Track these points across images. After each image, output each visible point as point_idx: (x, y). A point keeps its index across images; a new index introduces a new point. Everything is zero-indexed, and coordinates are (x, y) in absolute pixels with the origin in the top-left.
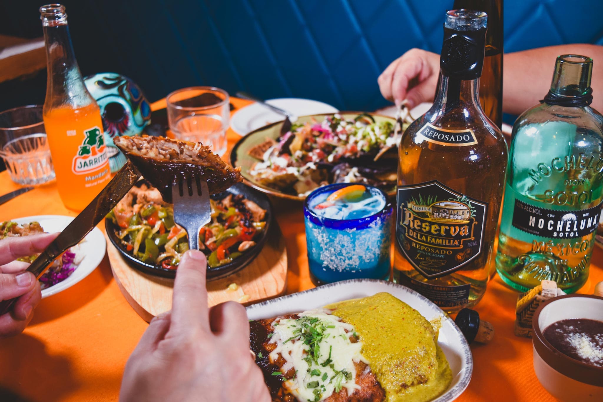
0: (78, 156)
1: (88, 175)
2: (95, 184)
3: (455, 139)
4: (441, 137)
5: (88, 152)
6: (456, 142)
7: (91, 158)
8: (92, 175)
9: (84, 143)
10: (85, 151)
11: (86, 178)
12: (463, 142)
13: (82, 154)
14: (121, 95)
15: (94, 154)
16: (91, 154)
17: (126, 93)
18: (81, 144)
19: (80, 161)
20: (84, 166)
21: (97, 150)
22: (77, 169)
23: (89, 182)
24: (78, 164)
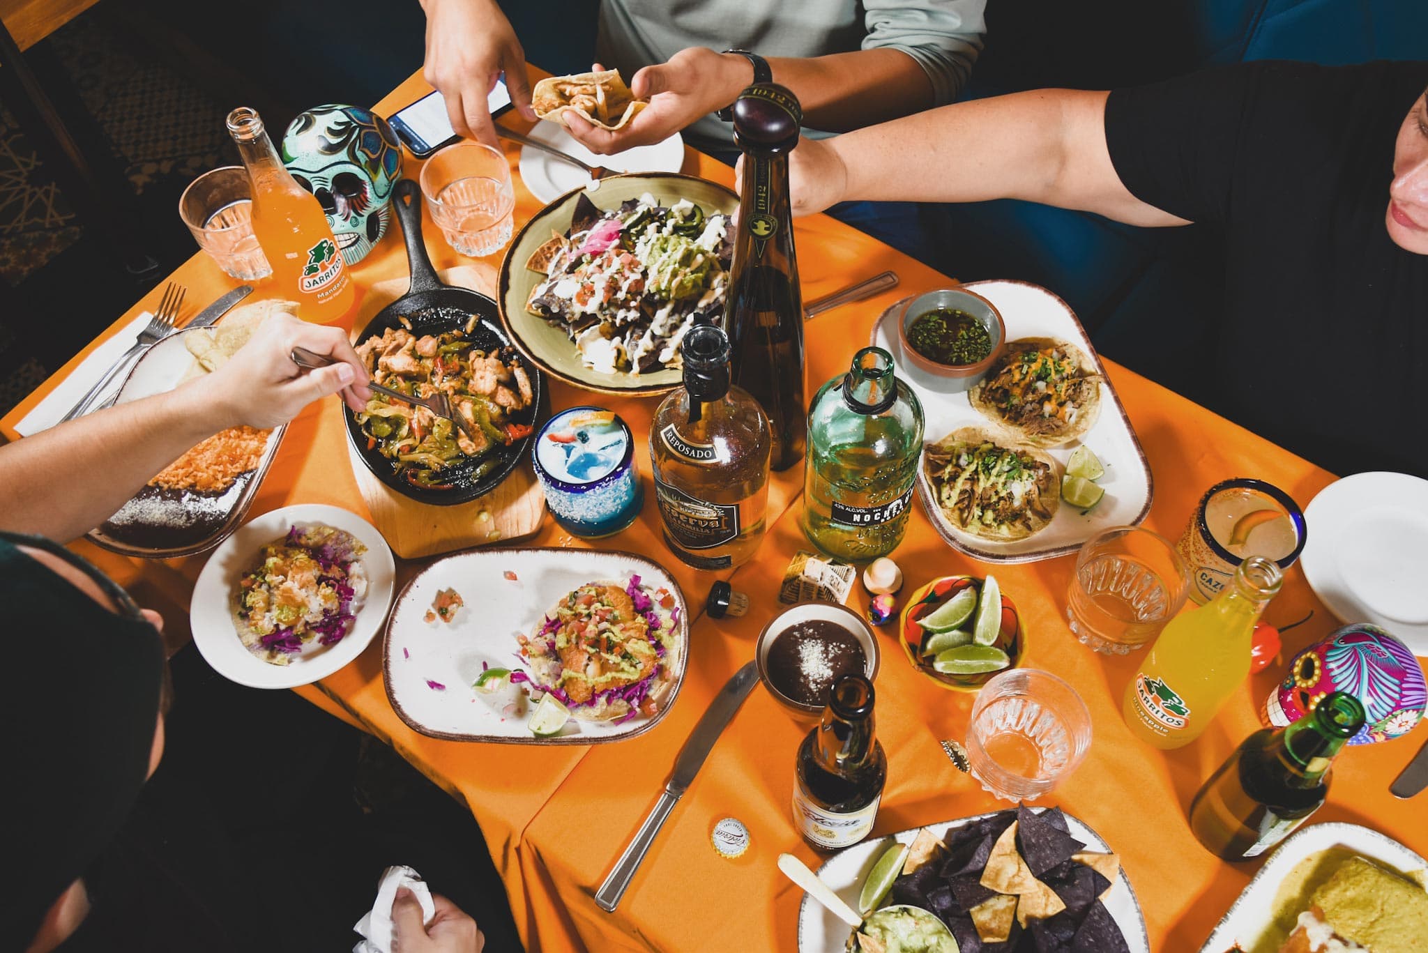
0: (304, 276)
1: (320, 293)
2: (331, 298)
3: (696, 454)
4: (682, 448)
5: (316, 270)
6: (696, 458)
7: (321, 274)
8: (324, 291)
9: (310, 263)
10: (312, 270)
11: (319, 296)
12: (704, 458)
13: (309, 274)
14: (354, 160)
15: (324, 268)
16: (320, 270)
17: (359, 154)
18: (306, 264)
19: (308, 280)
20: (314, 284)
21: (326, 264)
22: (305, 288)
23: (322, 299)
24: (305, 283)
